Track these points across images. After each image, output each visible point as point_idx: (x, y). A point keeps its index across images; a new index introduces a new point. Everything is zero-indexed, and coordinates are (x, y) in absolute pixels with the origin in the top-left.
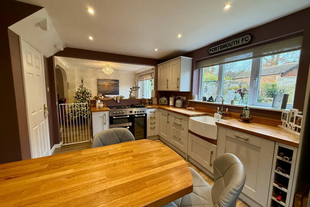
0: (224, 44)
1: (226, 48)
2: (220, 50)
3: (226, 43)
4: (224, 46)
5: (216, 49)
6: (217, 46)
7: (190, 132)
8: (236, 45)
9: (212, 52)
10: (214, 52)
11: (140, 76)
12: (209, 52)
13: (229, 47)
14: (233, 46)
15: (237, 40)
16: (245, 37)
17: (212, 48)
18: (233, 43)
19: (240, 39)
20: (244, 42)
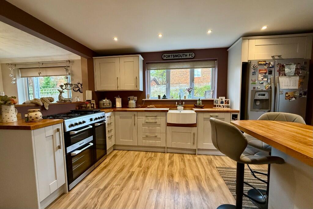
0: (176, 54)
1: (178, 58)
2: (172, 58)
3: (178, 54)
4: (177, 56)
5: (170, 56)
6: (170, 54)
7: (169, 125)
8: (185, 57)
9: (165, 58)
10: (168, 58)
11: (20, 69)
12: (163, 58)
13: (180, 58)
14: (183, 57)
15: (186, 54)
16: (191, 53)
17: (166, 55)
18: (183, 55)
19: (188, 54)
20: (190, 57)
